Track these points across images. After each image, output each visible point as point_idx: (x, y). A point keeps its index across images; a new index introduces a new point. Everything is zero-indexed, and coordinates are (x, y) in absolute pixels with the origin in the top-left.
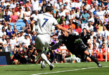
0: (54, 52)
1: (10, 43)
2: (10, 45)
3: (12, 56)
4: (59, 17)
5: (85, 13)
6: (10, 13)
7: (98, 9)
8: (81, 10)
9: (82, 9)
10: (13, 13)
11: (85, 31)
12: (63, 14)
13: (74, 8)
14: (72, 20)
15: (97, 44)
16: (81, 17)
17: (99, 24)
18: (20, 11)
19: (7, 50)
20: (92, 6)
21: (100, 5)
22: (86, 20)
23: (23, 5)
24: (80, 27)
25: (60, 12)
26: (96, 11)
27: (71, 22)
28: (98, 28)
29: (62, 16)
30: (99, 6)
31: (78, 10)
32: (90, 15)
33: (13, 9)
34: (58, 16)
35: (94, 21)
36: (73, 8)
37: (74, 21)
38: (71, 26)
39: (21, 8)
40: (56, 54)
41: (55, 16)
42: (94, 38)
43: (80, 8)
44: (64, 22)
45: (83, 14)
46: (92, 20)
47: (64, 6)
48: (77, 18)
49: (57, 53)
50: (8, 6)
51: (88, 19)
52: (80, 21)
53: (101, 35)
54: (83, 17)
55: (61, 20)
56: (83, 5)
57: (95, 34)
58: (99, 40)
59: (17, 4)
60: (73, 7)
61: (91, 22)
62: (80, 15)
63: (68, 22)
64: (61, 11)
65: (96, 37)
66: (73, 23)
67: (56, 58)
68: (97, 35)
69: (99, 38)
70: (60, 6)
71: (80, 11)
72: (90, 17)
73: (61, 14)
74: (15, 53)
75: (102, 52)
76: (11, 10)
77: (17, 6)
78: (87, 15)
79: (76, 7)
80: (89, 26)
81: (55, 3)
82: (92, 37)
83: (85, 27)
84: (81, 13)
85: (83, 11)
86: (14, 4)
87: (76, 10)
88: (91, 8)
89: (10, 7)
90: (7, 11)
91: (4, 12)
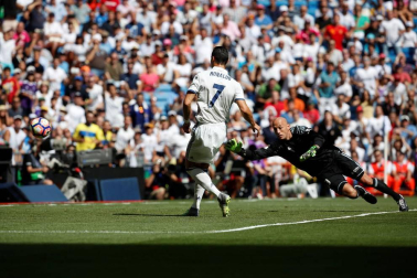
0: (255, 169)
1: (142, 145)
2: (141, 149)
3: (150, 179)
4: (263, 81)
5: (328, 72)
6: (138, 68)
7: (362, 61)
8: (318, 62)
9: (321, 60)
10: (147, 68)
11: (329, 117)
12: (273, 73)
13: (301, 59)
14: (297, 88)
15: (360, 152)
16: (319, 81)
17: (362, 100)
18: (165, 65)
19: (134, 163)
20: (347, 56)
21: (366, 51)
22: (330, 90)
23: (171, 48)
24: (316, 107)
25: (267, 69)
26: (355, 67)
27: (294, 95)
28: (362, 111)
29: (272, 79)
30: (363, 54)
31: (310, 64)
32: (341, 76)
33: (146, 58)
34: (259, 78)
35: (350, 94)
36: (297, 59)
37: (301, 91)
38: (292, 106)
39: (166, 56)
40: (260, 176)
41: (253, 77)
42: (353, 135)
43: (315, 59)
44: (275, 94)
45: (324, 74)
46: (347, 89)
47: (277, 53)
48: (307, 84)
49: (261, 171)
50: (134, 50)
51: (337, 86)
52: (316, 93)
53: (368, 130)
54: (323, 82)
55: (269, 89)
56: (323, 50)
57: (353, 125)
58: (365, 141)
59: (157, 46)
60: (299, 55)
61: (342, 94)
62: (316, 77)
63: (285, 95)
64: (269, 64)
65: (357, 133)
66: (299, 96)
67: (258, 184)
68: (358, 128)
69: (364, 135)
70: (265, 52)
71: (315, 65)
72: (342, 83)
73: (267, 74)
74: (157, 170)
75: (371, 171)
76: (142, 60)
77: (156, 52)
78: (335, 77)
79: (306, 56)
80: (339, 104)
81: (252, 44)
82: (346, 133)
83: (328, 108)
84: (318, 72)
85: (322, 65)
86: (148, 44)
87: (306, 63)
88: (344, 60)
89: (139, 53)
90: (133, 63)
91: (125, 66)
